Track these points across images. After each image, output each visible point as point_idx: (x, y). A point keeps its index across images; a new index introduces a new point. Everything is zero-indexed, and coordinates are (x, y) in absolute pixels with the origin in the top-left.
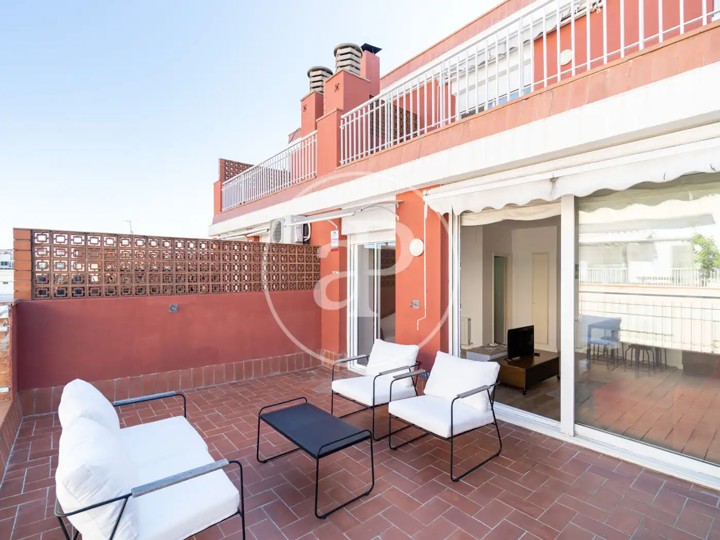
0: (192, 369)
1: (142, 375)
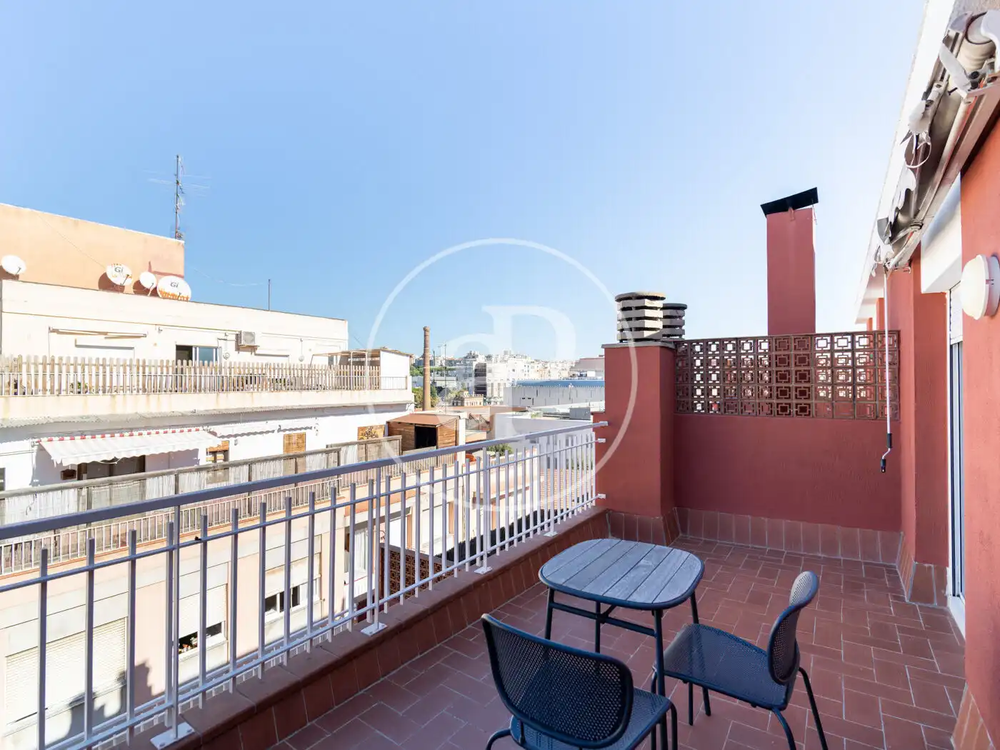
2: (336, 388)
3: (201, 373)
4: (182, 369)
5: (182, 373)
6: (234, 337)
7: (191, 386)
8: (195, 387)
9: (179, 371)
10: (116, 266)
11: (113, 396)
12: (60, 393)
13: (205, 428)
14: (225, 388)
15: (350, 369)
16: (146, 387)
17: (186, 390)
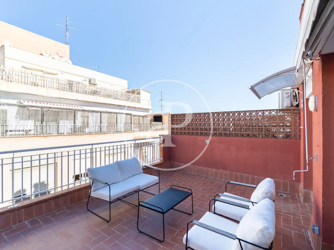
0: (214, 169)
1: (197, 166)
2: (125, 100)
3: (79, 86)
4: (72, 84)
5: (72, 85)
6: (88, 80)
7: (75, 90)
8: (77, 91)
9: (71, 84)
10: (45, 51)
11: (47, 89)
12: (28, 85)
13: (80, 106)
14: (87, 93)
15: (130, 94)
16: (59, 88)
17: (73, 92)
